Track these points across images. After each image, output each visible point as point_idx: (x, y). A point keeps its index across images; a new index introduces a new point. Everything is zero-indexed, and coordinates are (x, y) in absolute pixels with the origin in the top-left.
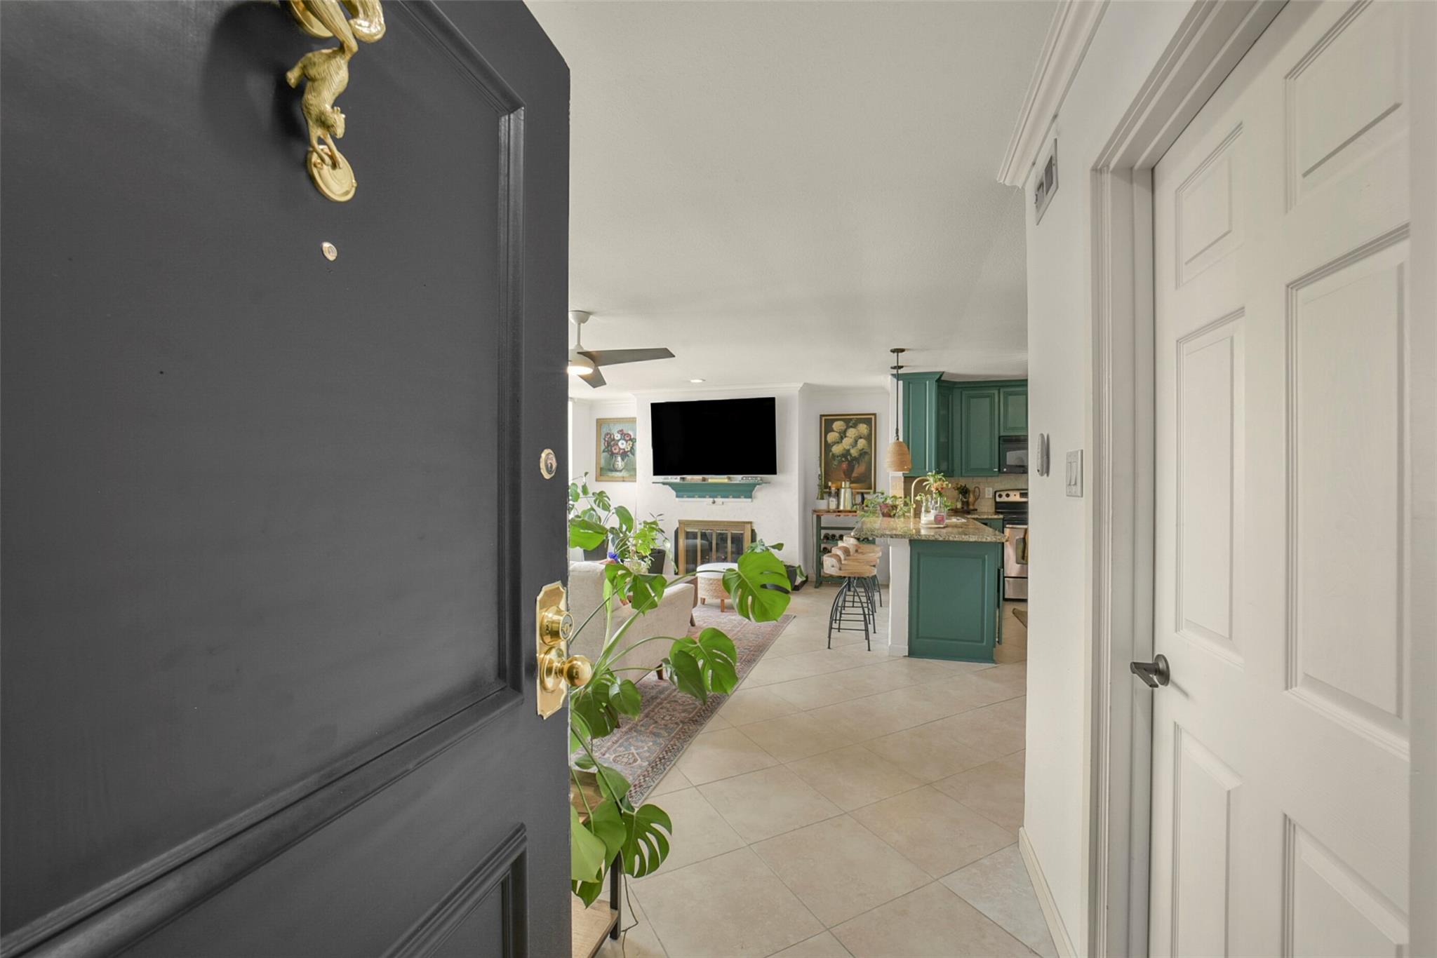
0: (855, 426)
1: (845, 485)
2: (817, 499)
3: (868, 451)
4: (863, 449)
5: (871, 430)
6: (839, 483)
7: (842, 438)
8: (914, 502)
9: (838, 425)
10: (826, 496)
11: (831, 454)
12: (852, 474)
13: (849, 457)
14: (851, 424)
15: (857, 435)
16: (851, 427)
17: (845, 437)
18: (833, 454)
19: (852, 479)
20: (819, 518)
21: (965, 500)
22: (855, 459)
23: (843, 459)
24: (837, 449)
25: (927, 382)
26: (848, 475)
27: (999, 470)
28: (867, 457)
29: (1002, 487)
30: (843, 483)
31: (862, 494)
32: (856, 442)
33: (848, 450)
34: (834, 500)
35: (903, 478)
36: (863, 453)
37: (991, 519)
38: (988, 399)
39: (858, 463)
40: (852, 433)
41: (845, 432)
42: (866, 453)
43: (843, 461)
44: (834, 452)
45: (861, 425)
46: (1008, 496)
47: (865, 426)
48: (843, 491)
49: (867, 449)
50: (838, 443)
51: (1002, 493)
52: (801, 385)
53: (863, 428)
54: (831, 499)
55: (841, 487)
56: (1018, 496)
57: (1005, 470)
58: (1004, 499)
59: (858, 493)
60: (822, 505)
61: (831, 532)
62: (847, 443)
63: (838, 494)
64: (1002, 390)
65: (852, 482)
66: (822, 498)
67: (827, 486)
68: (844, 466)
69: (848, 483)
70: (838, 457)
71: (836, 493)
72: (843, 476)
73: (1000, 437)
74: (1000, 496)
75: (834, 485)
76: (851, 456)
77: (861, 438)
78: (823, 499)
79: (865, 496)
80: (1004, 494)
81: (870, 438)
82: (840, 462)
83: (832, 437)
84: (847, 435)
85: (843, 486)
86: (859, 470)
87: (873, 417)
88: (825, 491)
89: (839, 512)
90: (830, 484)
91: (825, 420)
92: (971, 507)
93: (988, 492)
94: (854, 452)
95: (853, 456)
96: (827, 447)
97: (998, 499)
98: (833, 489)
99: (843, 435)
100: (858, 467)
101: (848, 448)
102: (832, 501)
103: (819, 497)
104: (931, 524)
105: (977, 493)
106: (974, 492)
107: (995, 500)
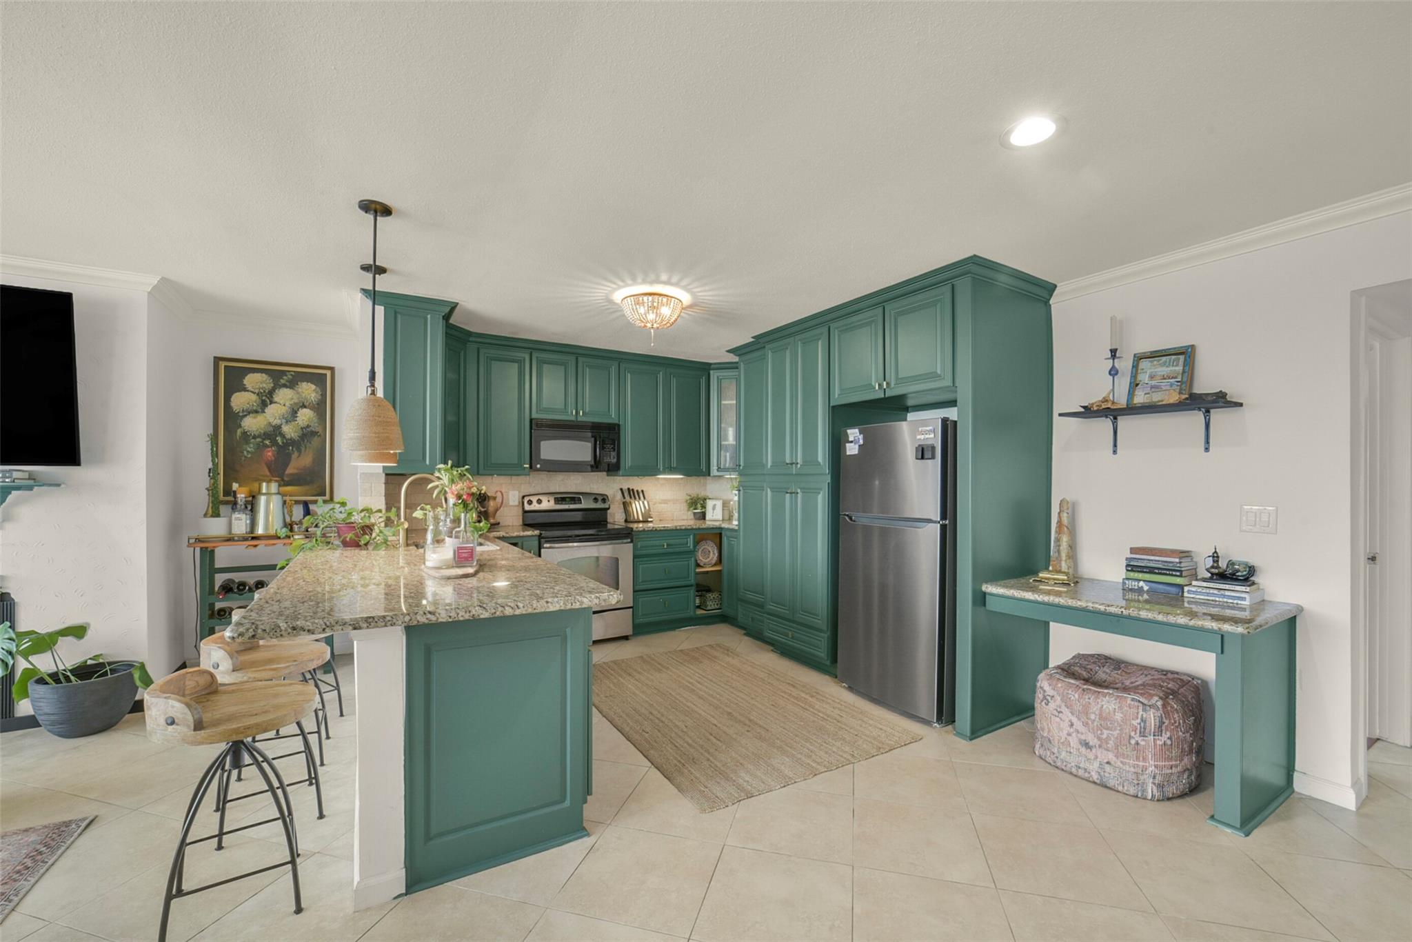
0: (292, 385)
1: (268, 487)
2: (205, 515)
3: (319, 429)
4: (308, 426)
5: (324, 395)
6: (256, 485)
7: (264, 405)
8: (406, 519)
9: (254, 381)
10: (224, 509)
11: (239, 431)
12: (285, 471)
13: (279, 439)
14: (283, 381)
15: (296, 401)
16: (285, 386)
17: (271, 402)
18: (245, 433)
19: (286, 479)
20: (208, 555)
21: (483, 510)
22: (292, 442)
23: (267, 442)
24: (252, 424)
25: (429, 316)
26: (277, 470)
27: (531, 467)
28: (316, 441)
29: (532, 491)
30: (264, 484)
31: (306, 504)
32: (294, 413)
33: (278, 428)
34: (243, 516)
35: (384, 475)
36: (307, 434)
37: (523, 537)
38: (516, 365)
39: (299, 451)
40: (285, 396)
41: (271, 393)
42: (314, 433)
43: (267, 446)
44: (246, 428)
45: (304, 384)
46: (539, 502)
47: (313, 387)
48: (263, 499)
49: (316, 427)
50: (256, 412)
51: (531, 498)
52: (155, 281)
53: (308, 391)
54: (236, 515)
55: (260, 493)
56: (552, 502)
57: (538, 466)
58: (535, 506)
59: (297, 502)
60: (215, 527)
61: (237, 577)
62: (274, 413)
63: (251, 506)
64: (535, 355)
65: (283, 483)
66: (216, 514)
67: (228, 491)
68: (270, 454)
69: (274, 487)
70: (254, 437)
71: (246, 503)
72: (268, 474)
73: (531, 420)
74: (530, 502)
75: (245, 489)
76: (283, 436)
77: (304, 406)
78: (218, 515)
79: (312, 507)
80: (534, 499)
81: (323, 408)
82: (261, 447)
83: (240, 401)
84: (276, 399)
85: (264, 491)
86: (300, 462)
87: (328, 373)
88: (222, 500)
89: (253, 538)
90: (235, 486)
91: (225, 366)
92: (492, 521)
93: (513, 498)
94: (290, 431)
95: (288, 437)
96: (232, 418)
97: (527, 507)
98: (241, 496)
99: (266, 399)
100: (299, 456)
101: (277, 422)
102: (239, 519)
103: (210, 511)
104: (449, 567)
105: (499, 500)
106: (495, 498)
107: (523, 508)
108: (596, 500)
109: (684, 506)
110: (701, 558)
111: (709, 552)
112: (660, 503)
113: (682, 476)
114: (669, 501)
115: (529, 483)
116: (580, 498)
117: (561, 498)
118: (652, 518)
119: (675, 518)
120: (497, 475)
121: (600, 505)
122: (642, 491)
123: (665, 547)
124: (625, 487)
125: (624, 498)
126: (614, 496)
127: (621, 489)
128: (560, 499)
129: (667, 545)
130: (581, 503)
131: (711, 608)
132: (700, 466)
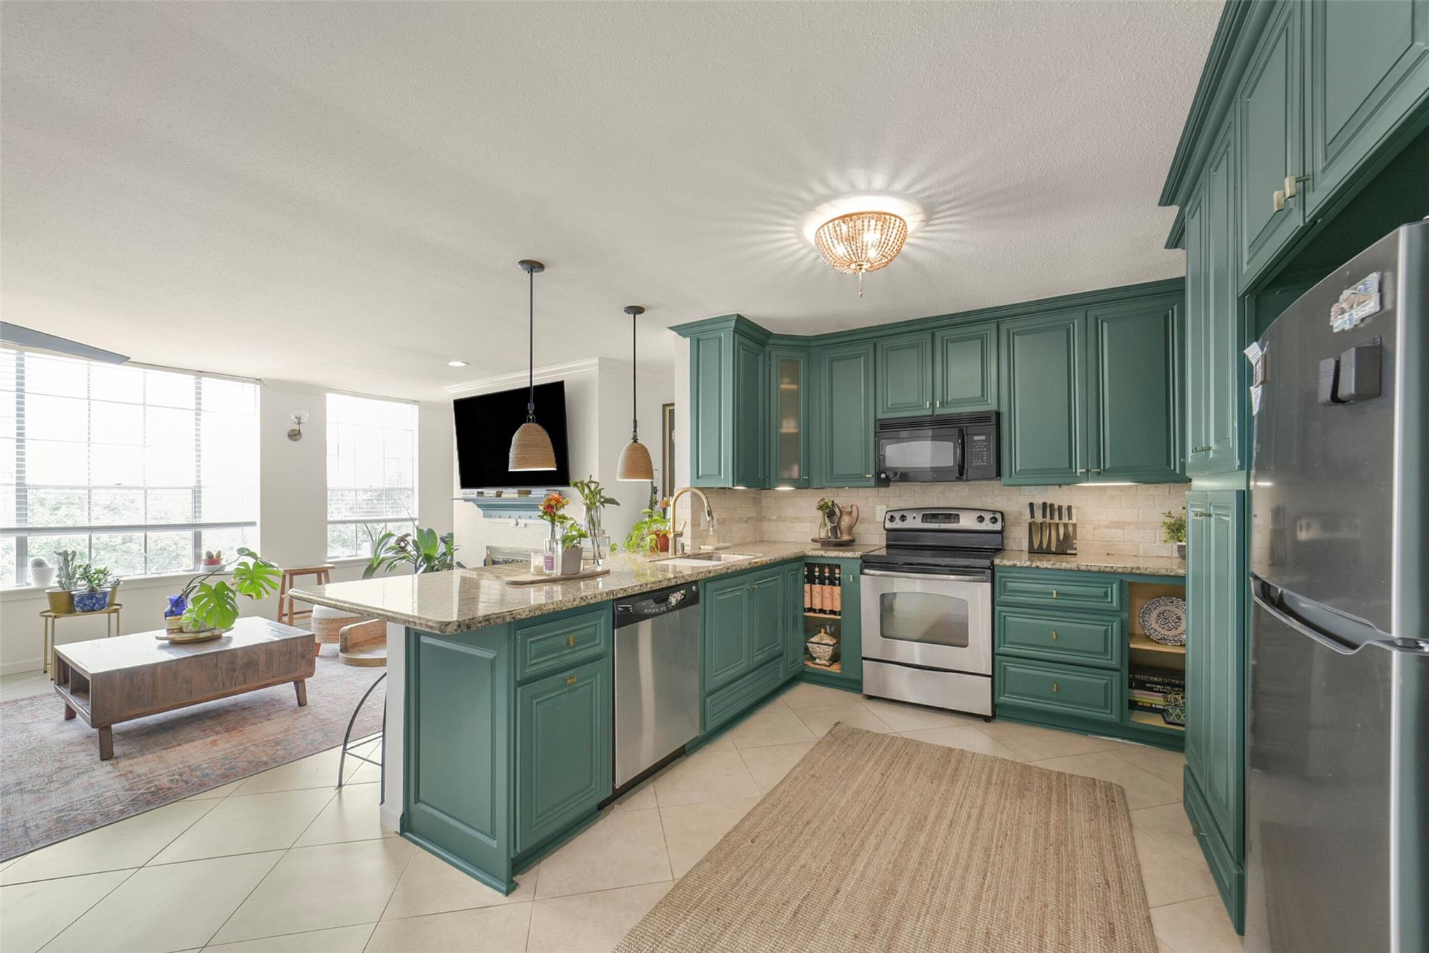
21: (832, 525)
27: (875, 476)
29: (896, 506)
37: (844, 558)
38: (859, 362)
46: (903, 518)
51: (895, 514)
52: (599, 361)
56: (919, 518)
57: (883, 476)
58: (898, 524)
73: (876, 422)
74: (890, 519)
91: (668, 411)
92: (846, 538)
93: (880, 512)
97: (889, 525)
105: (855, 514)
106: (850, 513)
107: (884, 526)
108: (981, 519)
109: (1163, 533)
110: (1155, 626)
111: (1179, 618)
112: (1107, 527)
113: (1134, 484)
114: (1128, 523)
115: (899, 496)
116: (958, 515)
117: (931, 514)
118: (1076, 549)
119: (1141, 554)
120: (849, 487)
121: (987, 526)
122: (1069, 508)
123: (1055, 596)
124: (1038, 500)
125: (1032, 516)
126: (1021, 514)
127: (1031, 505)
128: (930, 516)
129: (1057, 594)
130: (959, 522)
131: (1177, 721)
132: (1169, 463)
